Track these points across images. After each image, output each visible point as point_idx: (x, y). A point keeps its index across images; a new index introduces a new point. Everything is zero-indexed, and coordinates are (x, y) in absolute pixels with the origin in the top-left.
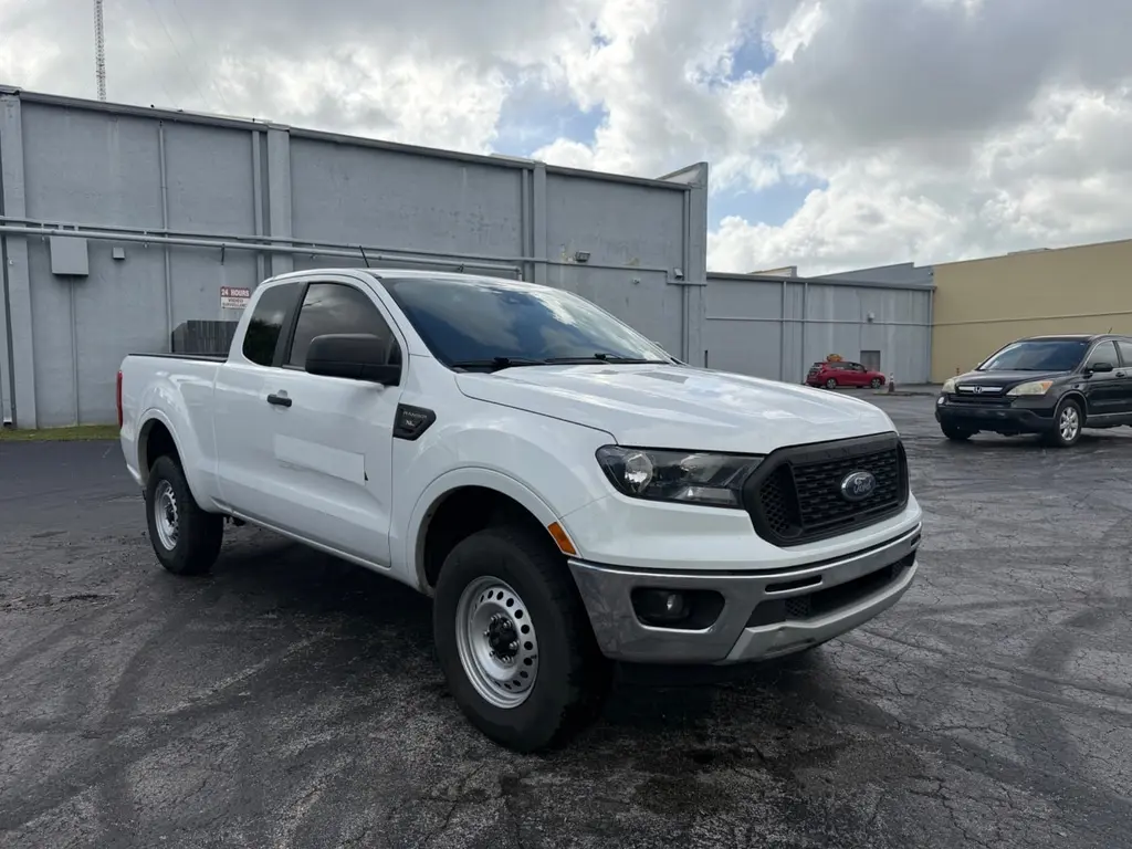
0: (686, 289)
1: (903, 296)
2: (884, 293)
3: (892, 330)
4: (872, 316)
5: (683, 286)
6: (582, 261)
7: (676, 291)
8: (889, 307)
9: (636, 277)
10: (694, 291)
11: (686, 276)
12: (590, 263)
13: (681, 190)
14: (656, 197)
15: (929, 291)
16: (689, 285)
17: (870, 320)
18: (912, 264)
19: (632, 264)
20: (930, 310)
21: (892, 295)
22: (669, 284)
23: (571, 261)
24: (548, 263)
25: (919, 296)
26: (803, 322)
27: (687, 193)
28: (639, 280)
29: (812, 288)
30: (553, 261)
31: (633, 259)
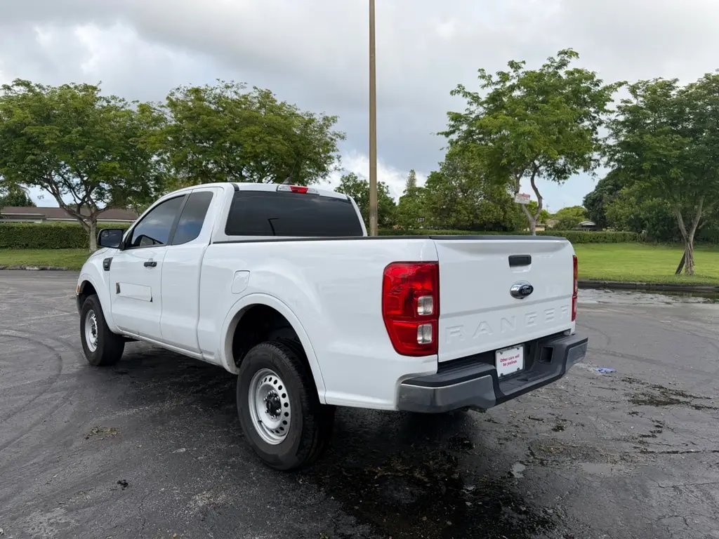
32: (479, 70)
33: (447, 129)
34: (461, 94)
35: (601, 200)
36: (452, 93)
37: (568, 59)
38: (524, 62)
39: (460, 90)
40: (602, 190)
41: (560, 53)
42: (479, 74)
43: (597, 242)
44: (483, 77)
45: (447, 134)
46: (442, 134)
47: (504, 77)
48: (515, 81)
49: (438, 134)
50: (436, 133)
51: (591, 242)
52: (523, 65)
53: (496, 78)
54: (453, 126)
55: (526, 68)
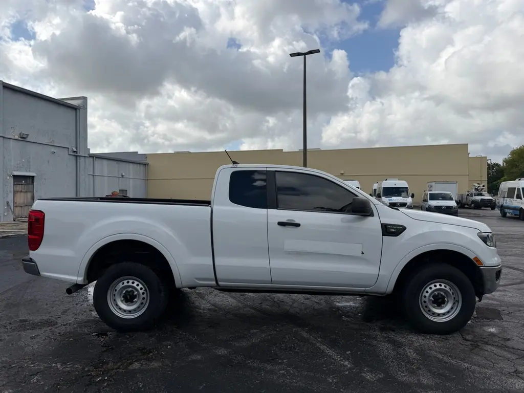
0: (78, 158)
1: (135, 166)
2: (127, 165)
3: (131, 181)
4: (124, 174)
5: (77, 156)
6: (23, 138)
7: (74, 158)
8: (130, 171)
9: (53, 149)
10: (82, 159)
11: (78, 152)
12: (28, 139)
13: (75, 108)
14: (62, 110)
15: (146, 165)
16: (80, 156)
17: (122, 176)
18: (137, 152)
19: (51, 142)
20: (146, 173)
21: (131, 165)
22: (69, 155)
23: (17, 137)
24: (3, 137)
25: (142, 166)
26: (94, 176)
27: (78, 110)
28: (55, 151)
29: (97, 159)
30: (6, 136)
31: (51, 140)
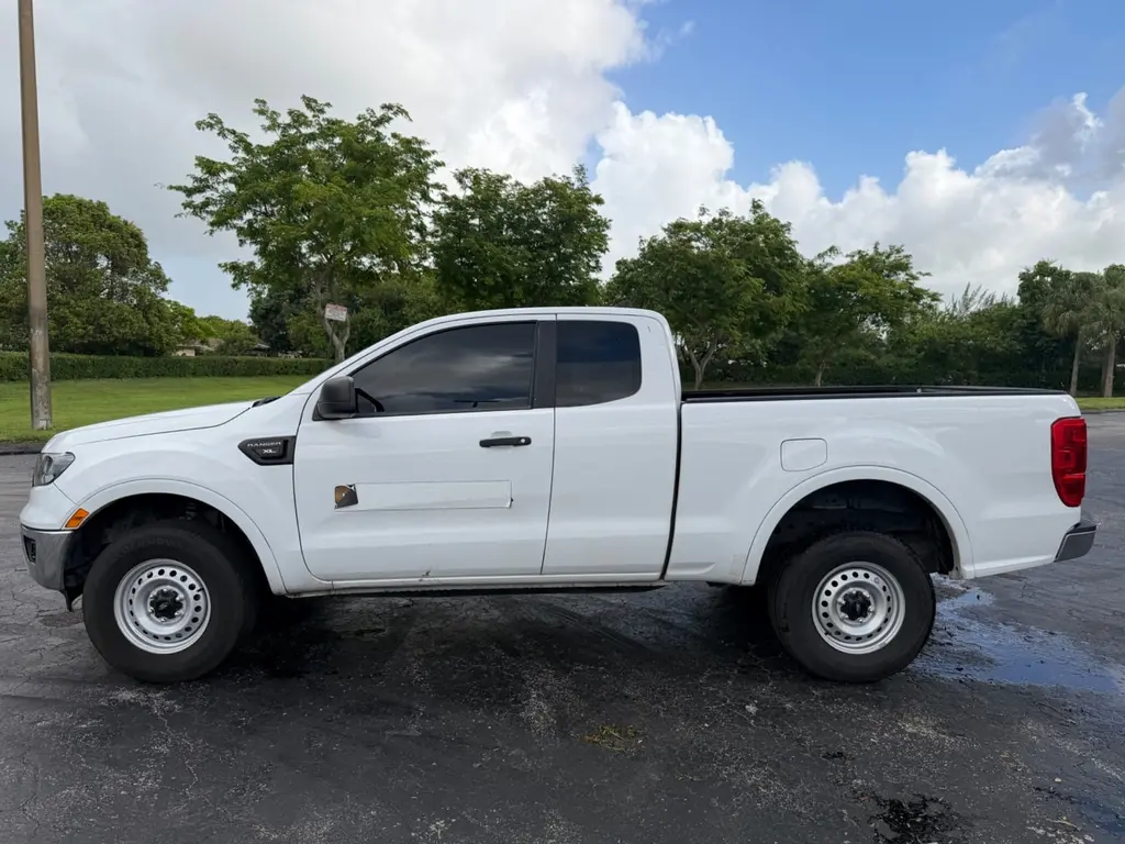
32: (257, 101)
33: (190, 184)
34: (216, 131)
35: (277, 311)
36: (199, 125)
37: (393, 116)
38: (328, 105)
39: (212, 123)
40: (279, 296)
41: (384, 107)
42: (256, 106)
43: (286, 374)
44: (262, 112)
45: (189, 192)
46: (179, 188)
47: (298, 119)
48: (313, 130)
49: (171, 187)
50: (168, 185)
51: (278, 373)
52: (326, 109)
53: (285, 119)
54: (201, 180)
55: (330, 114)
